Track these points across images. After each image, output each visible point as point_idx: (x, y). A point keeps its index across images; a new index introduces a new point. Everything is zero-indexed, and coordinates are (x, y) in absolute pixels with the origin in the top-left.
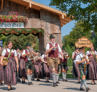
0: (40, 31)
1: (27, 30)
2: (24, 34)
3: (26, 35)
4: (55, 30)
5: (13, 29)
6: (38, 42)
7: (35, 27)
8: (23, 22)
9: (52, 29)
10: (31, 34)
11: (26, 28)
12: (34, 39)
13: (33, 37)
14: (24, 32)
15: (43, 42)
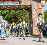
0: (29, 7)
1: (21, 6)
2: (20, 9)
3: (21, 10)
4: (39, 7)
5: (13, 6)
6: (28, 14)
7: (27, 5)
8: (19, 1)
9: (37, 6)
10: (24, 9)
11: (21, 5)
12: (26, 12)
13: (25, 11)
14: (19, 8)
15: (32, 14)
